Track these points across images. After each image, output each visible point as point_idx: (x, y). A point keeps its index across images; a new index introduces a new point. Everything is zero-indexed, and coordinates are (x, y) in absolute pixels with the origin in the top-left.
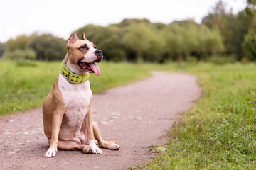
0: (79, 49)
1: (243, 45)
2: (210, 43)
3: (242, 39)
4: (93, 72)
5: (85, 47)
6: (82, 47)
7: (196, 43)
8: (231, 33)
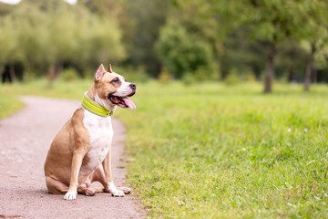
0: (111, 82)
1: (158, 46)
2: (98, 44)
3: (156, 36)
4: (127, 106)
5: (116, 81)
6: (113, 81)
7: (74, 44)
8: (133, 22)
